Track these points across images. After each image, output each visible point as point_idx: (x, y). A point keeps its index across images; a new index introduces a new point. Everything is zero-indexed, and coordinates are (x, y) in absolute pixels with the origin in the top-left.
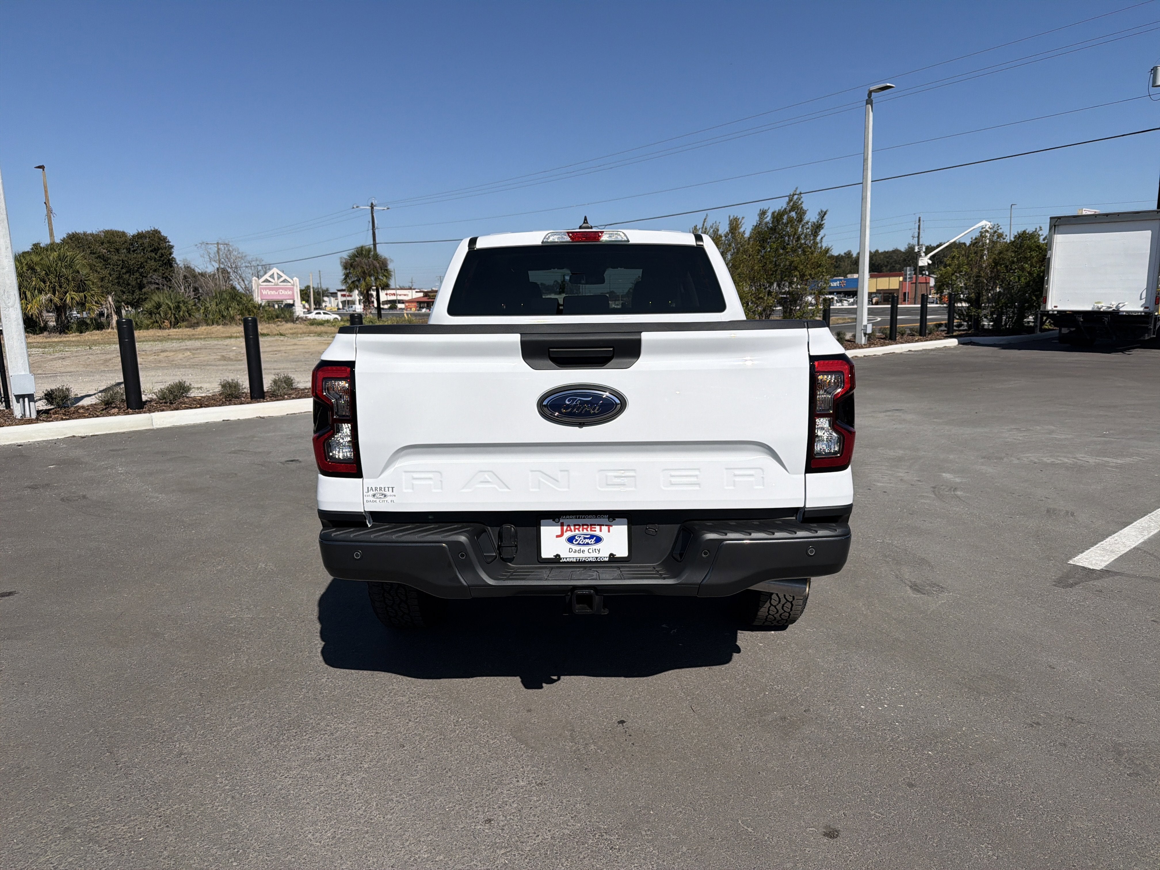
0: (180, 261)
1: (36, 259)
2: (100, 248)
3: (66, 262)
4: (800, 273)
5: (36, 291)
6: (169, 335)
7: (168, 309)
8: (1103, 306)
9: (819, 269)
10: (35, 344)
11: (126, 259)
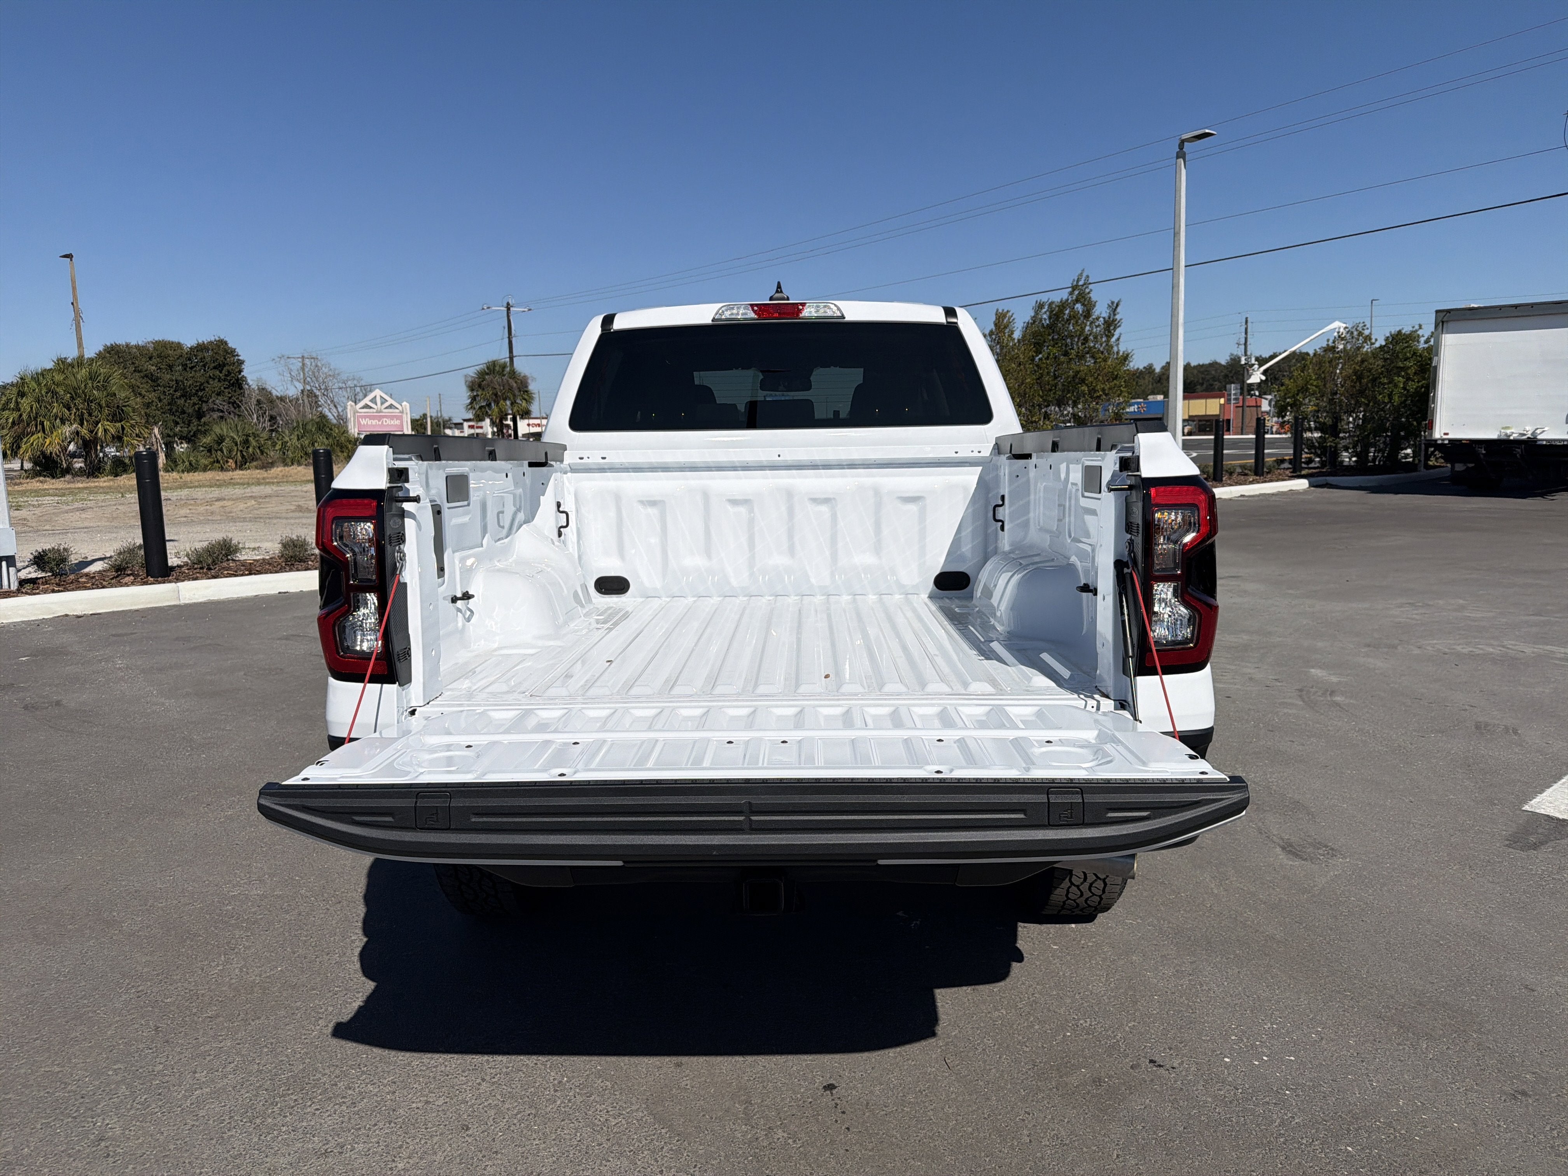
0: (252, 380)
1: (59, 378)
2: (147, 363)
3: (99, 382)
4: (1088, 387)
5: (58, 420)
6: (232, 479)
7: (234, 445)
8: (1513, 433)
9: (1115, 381)
10: (51, 491)
11: (180, 378)
